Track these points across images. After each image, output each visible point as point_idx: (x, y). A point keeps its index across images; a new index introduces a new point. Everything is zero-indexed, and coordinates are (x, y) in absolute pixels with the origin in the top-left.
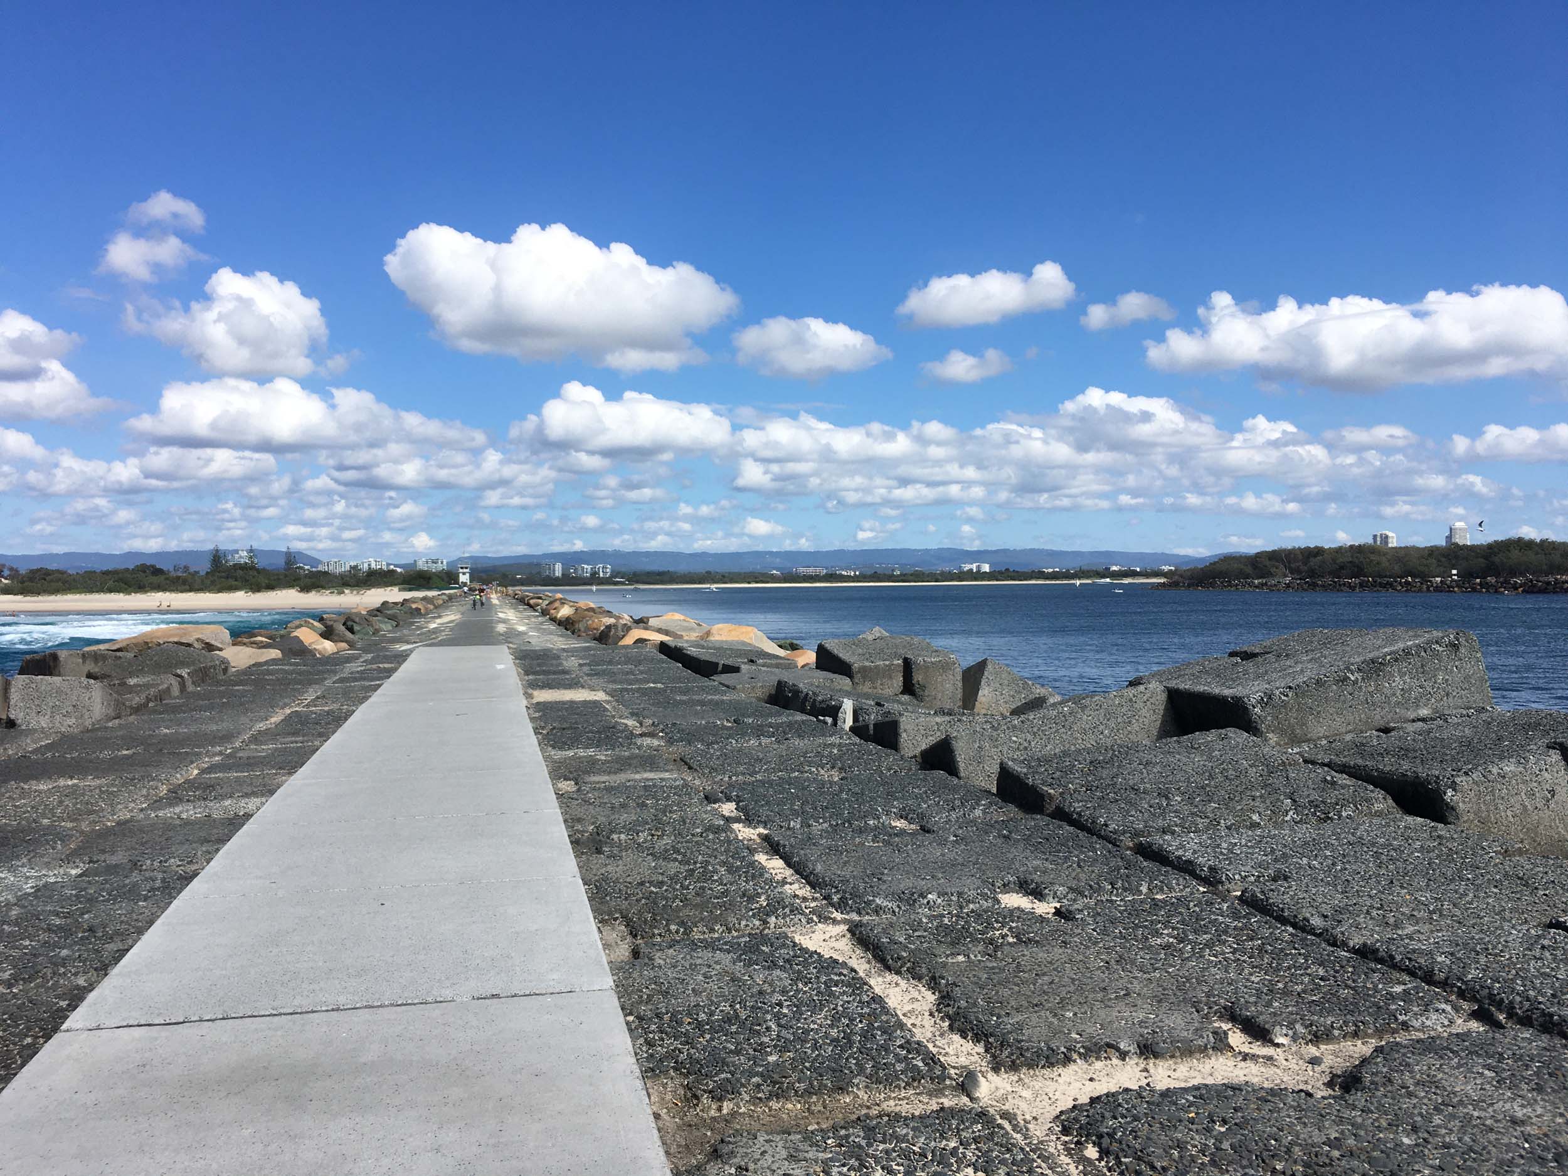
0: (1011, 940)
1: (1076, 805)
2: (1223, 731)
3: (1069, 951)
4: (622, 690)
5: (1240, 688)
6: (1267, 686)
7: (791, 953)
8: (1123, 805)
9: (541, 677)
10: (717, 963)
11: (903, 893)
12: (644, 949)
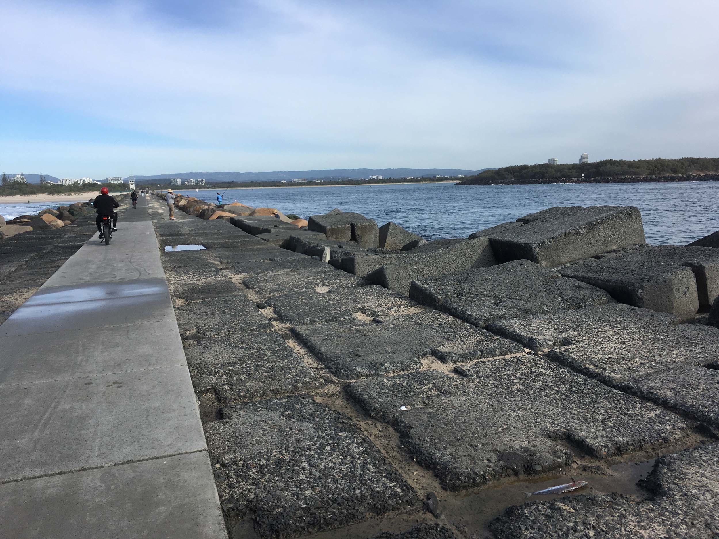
1: (454, 304)
2: (520, 261)
4: (210, 243)
5: (527, 239)
6: (541, 237)
7: (313, 409)
9: (168, 238)
10: (269, 419)
11: (371, 363)
12: (226, 411)
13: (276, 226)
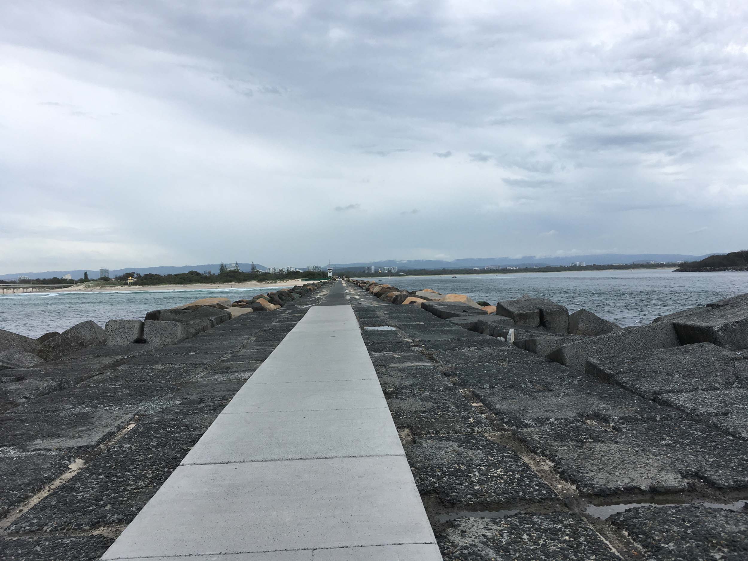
0: (590, 440)
1: (625, 379)
2: (702, 344)
3: (618, 446)
4: (404, 325)
5: (711, 322)
6: (725, 321)
7: (485, 443)
8: (649, 379)
9: (367, 320)
10: (451, 446)
11: (538, 418)
12: (417, 439)
13: (465, 311)
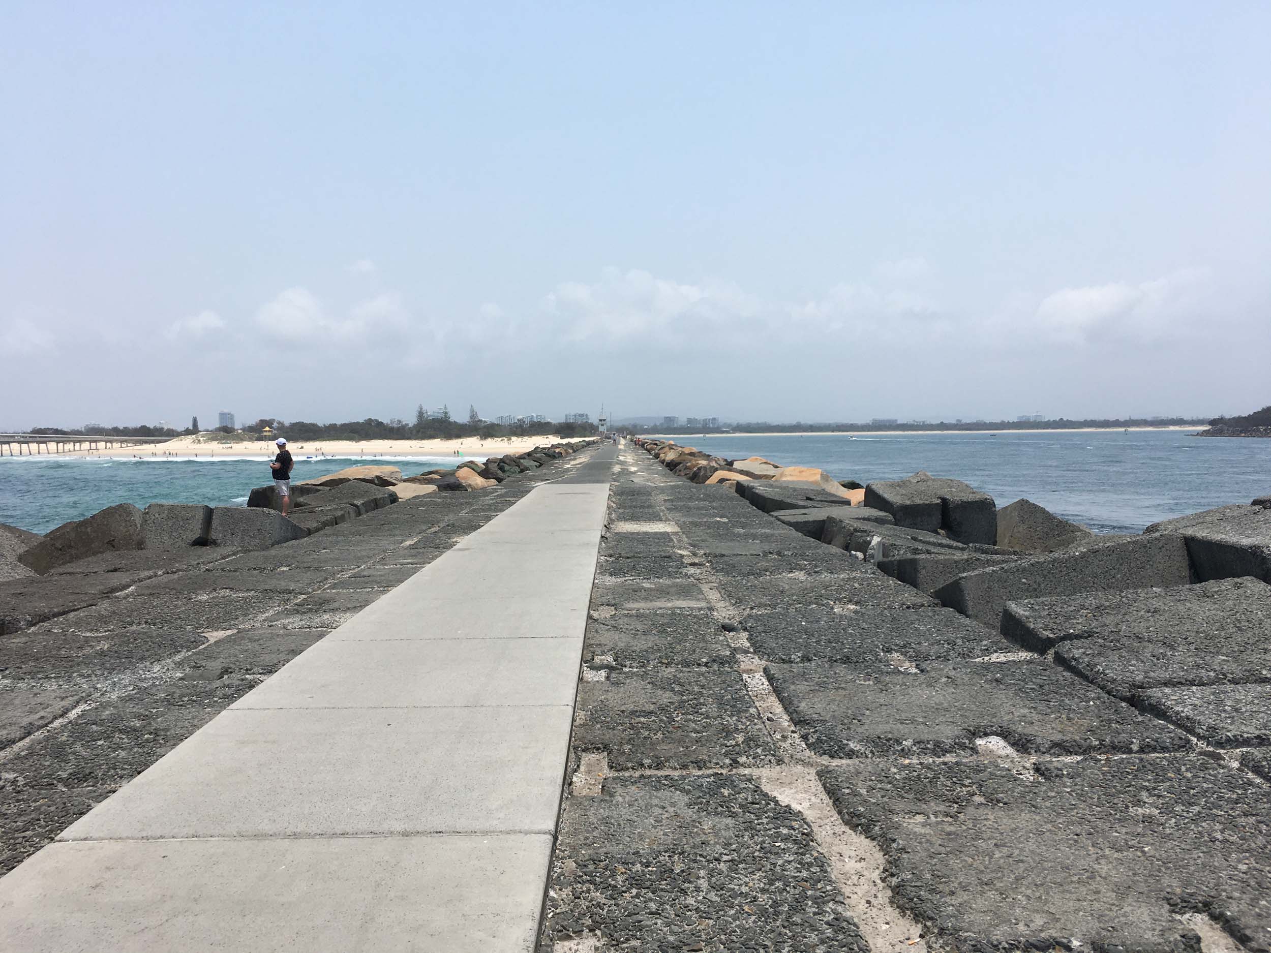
0: (978, 799)
1: (1075, 651)
2: (1239, 580)
3: (1037, 818)
4: (691, 523)
5: (1259, 538)
7: (750, 799)
8: (1124, 654)
9: (629, 511)
10: (673, 805)
11: (879, 738)
13: (810, 499)
